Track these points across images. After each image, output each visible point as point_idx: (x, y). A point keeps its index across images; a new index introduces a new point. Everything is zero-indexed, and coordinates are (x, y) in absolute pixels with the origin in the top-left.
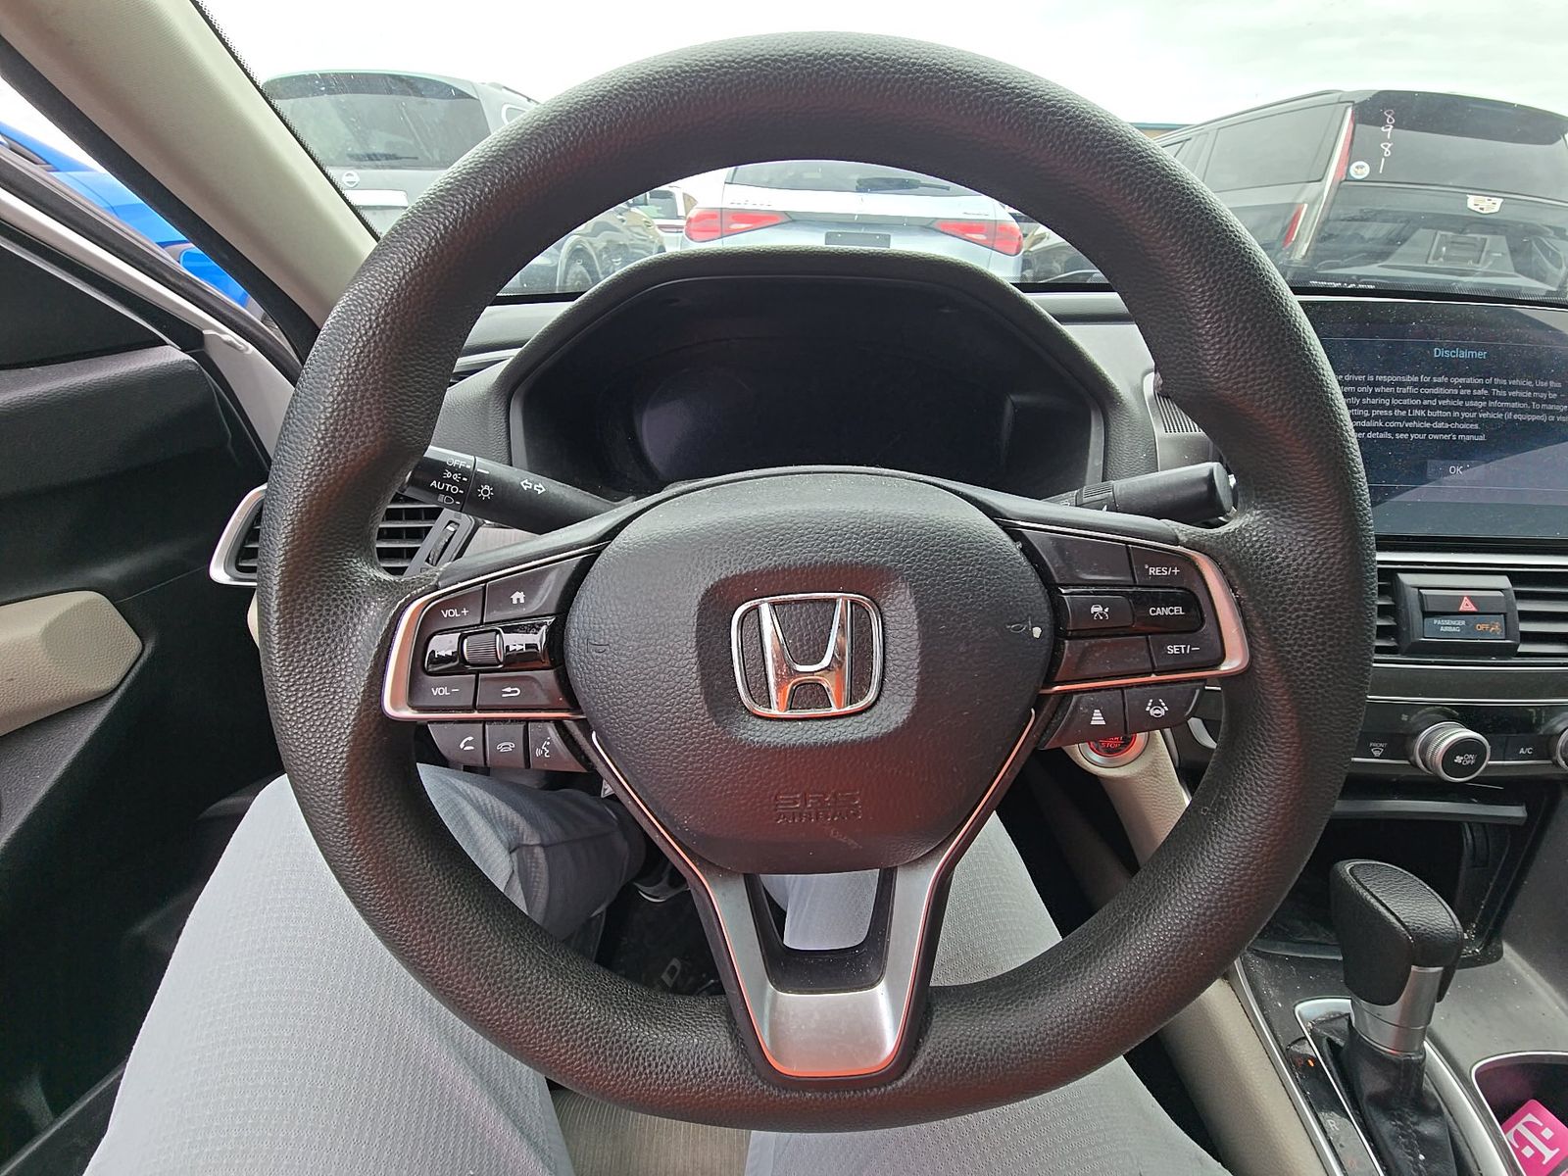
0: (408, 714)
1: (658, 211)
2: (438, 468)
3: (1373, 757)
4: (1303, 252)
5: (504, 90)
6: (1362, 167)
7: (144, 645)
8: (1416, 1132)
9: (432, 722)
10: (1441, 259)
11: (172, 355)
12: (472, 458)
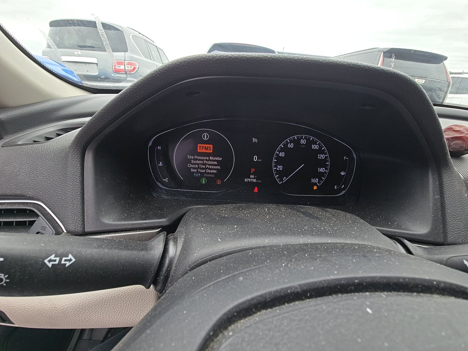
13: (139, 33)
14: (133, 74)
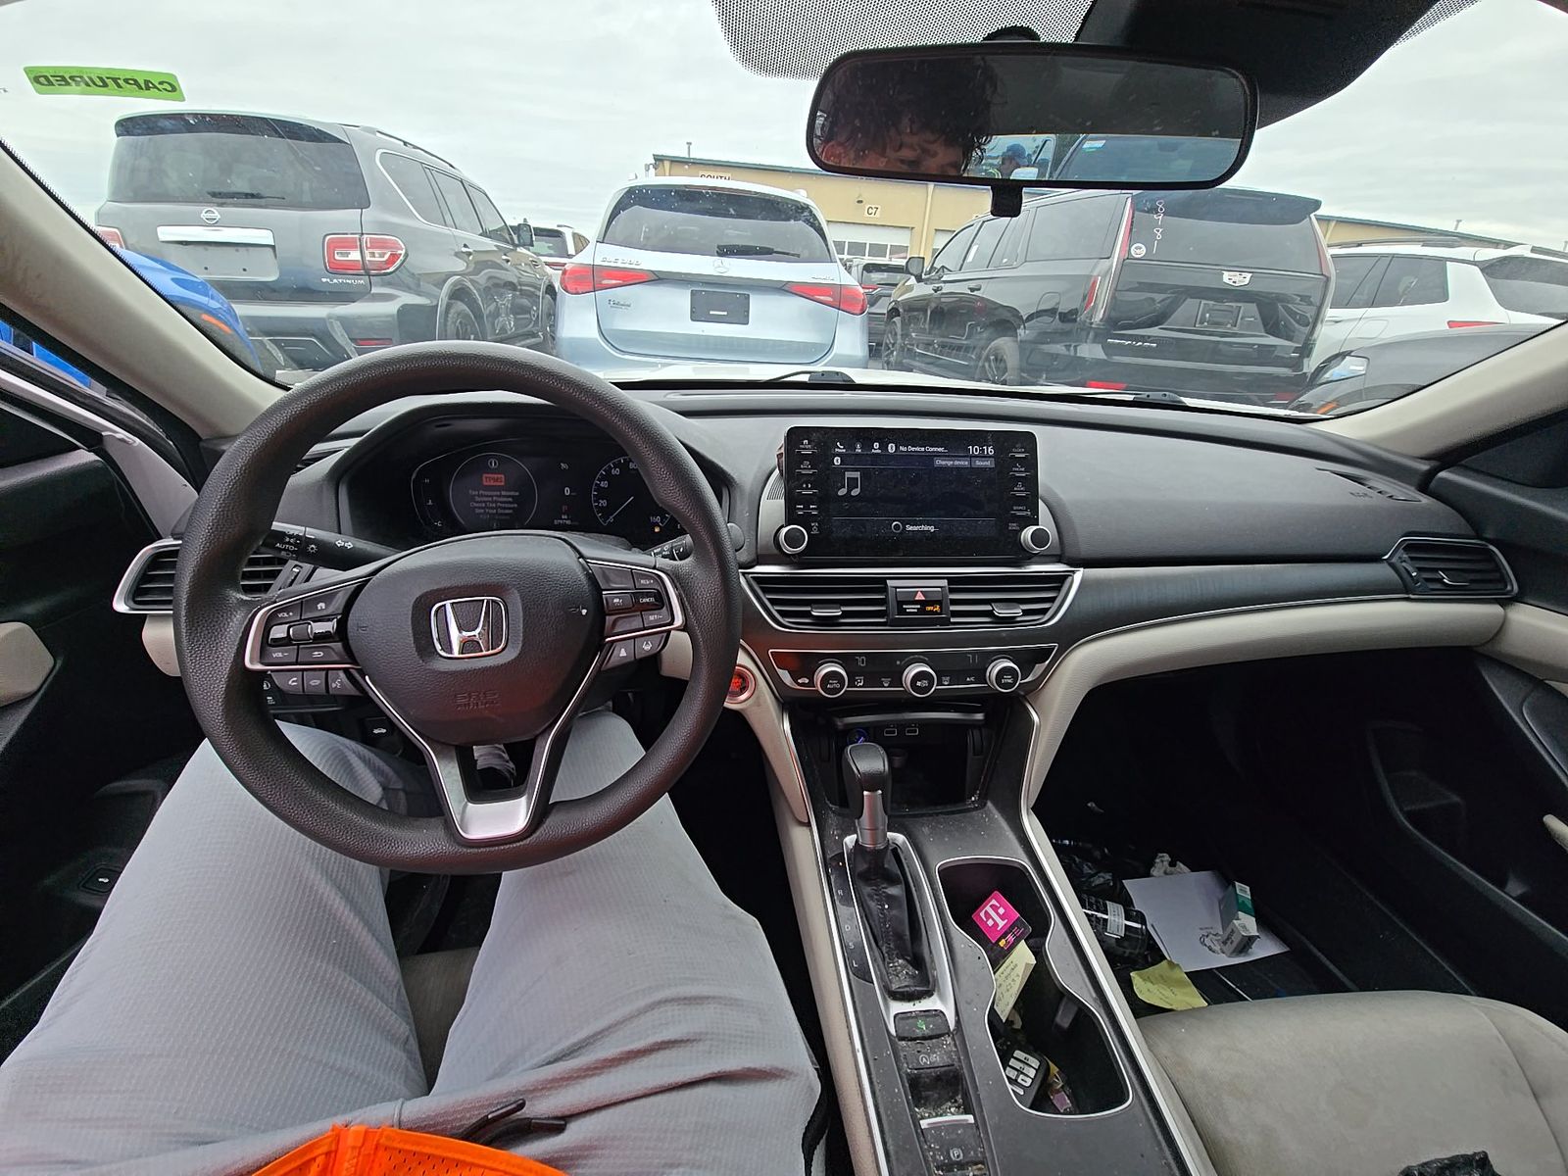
0: (259, 667)
1: (549, 247)
2: (281, 536)
3: (884, 687)
4: (1101, 316)
5: (378, 134)
6: (1140, 248)
7: (55, 661)
8: (884, 892)
9: (272, 671)
10: (1206, 324)
11: (84, 457)
12: (303, 528)
13: (402, 143)
14: (392, 273)
